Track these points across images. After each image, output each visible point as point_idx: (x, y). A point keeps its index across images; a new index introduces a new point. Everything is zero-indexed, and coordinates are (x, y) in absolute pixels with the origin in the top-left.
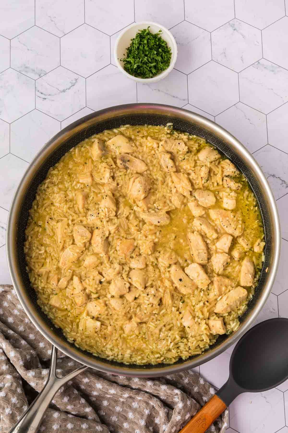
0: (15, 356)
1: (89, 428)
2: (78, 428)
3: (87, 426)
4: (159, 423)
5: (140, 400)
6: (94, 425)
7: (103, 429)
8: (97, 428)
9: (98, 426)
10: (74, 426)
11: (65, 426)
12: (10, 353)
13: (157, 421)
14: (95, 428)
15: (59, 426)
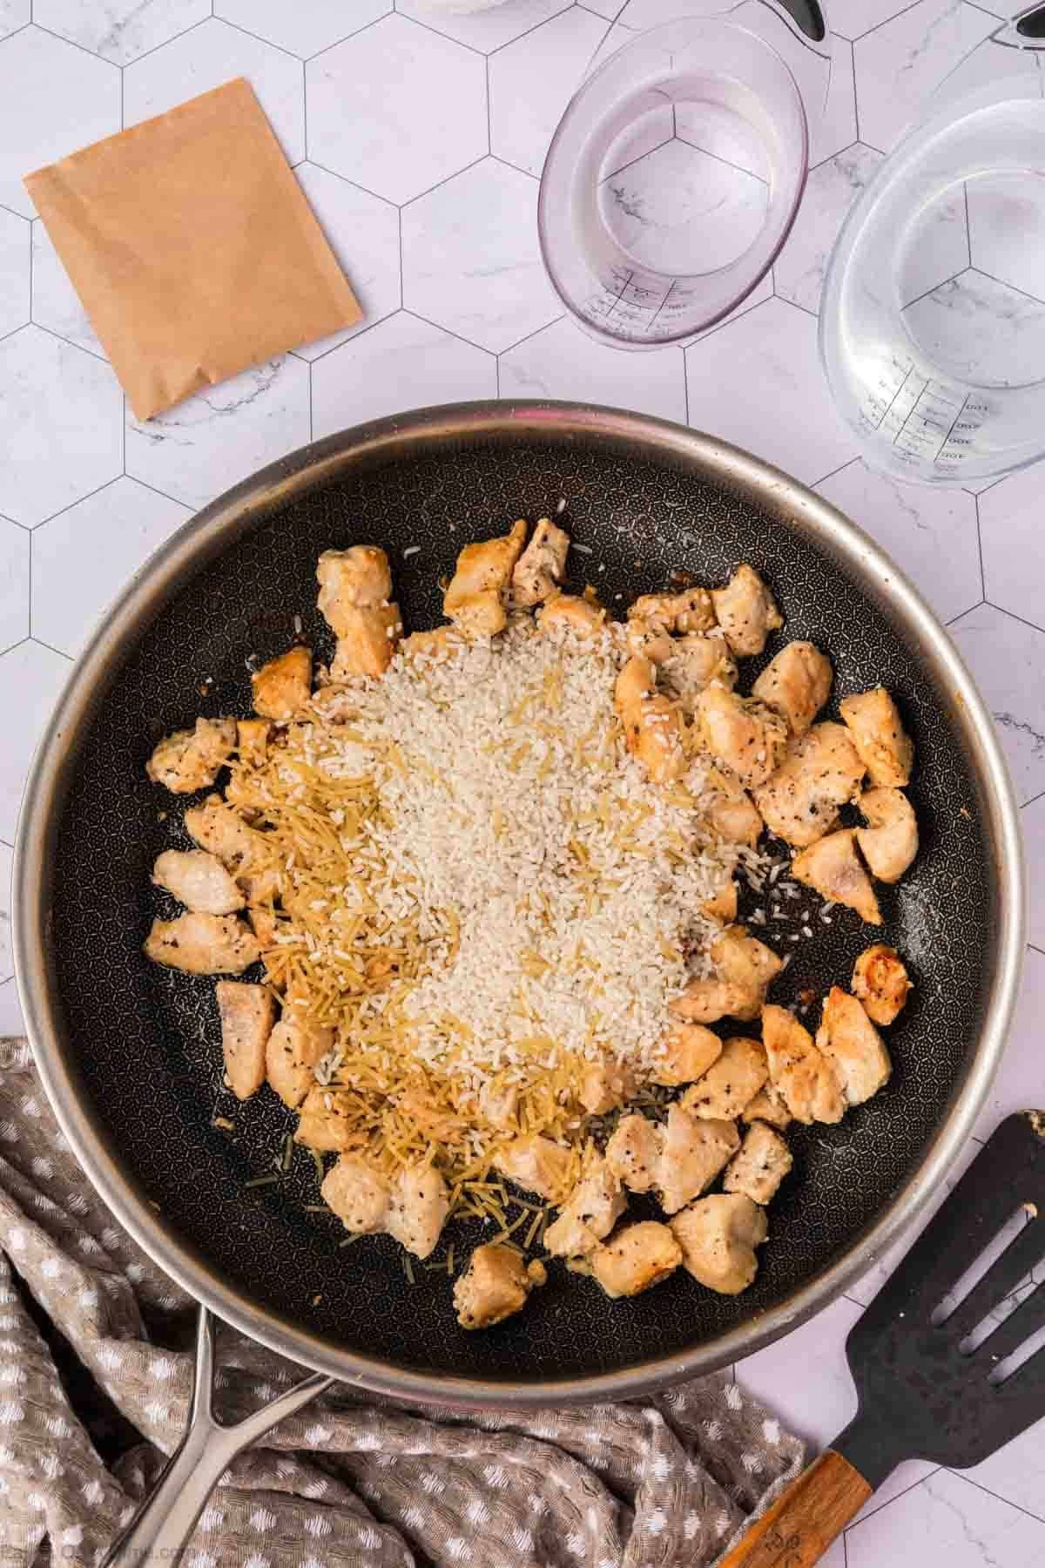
0: (61, 1277)
1: (334, 1534)
2: (290, 1532)
3: (327, 1529)
4: (582, 1554)
5: (514, 1466)
6: (353, 1525)
7: (384, 1543)
8: (362, 1536)
9: (366, 1529)
10: (278, 1520)
11: (245, 1519)
12: (44, 1265)
13: (575, 1545)
14: (353, 1535)
15: (221, 1518)
